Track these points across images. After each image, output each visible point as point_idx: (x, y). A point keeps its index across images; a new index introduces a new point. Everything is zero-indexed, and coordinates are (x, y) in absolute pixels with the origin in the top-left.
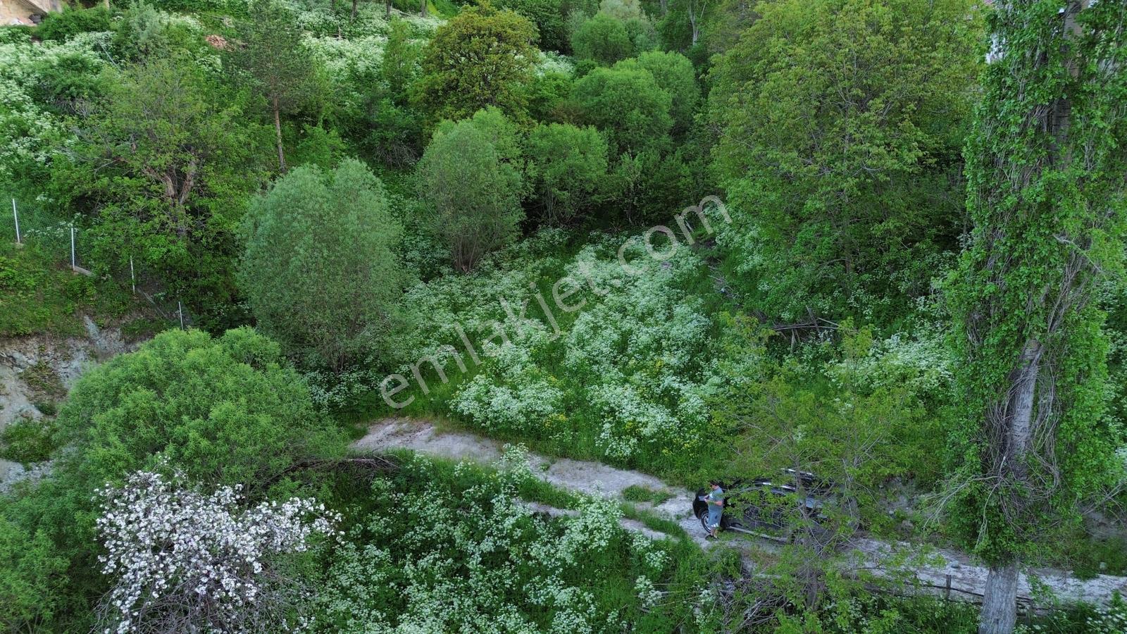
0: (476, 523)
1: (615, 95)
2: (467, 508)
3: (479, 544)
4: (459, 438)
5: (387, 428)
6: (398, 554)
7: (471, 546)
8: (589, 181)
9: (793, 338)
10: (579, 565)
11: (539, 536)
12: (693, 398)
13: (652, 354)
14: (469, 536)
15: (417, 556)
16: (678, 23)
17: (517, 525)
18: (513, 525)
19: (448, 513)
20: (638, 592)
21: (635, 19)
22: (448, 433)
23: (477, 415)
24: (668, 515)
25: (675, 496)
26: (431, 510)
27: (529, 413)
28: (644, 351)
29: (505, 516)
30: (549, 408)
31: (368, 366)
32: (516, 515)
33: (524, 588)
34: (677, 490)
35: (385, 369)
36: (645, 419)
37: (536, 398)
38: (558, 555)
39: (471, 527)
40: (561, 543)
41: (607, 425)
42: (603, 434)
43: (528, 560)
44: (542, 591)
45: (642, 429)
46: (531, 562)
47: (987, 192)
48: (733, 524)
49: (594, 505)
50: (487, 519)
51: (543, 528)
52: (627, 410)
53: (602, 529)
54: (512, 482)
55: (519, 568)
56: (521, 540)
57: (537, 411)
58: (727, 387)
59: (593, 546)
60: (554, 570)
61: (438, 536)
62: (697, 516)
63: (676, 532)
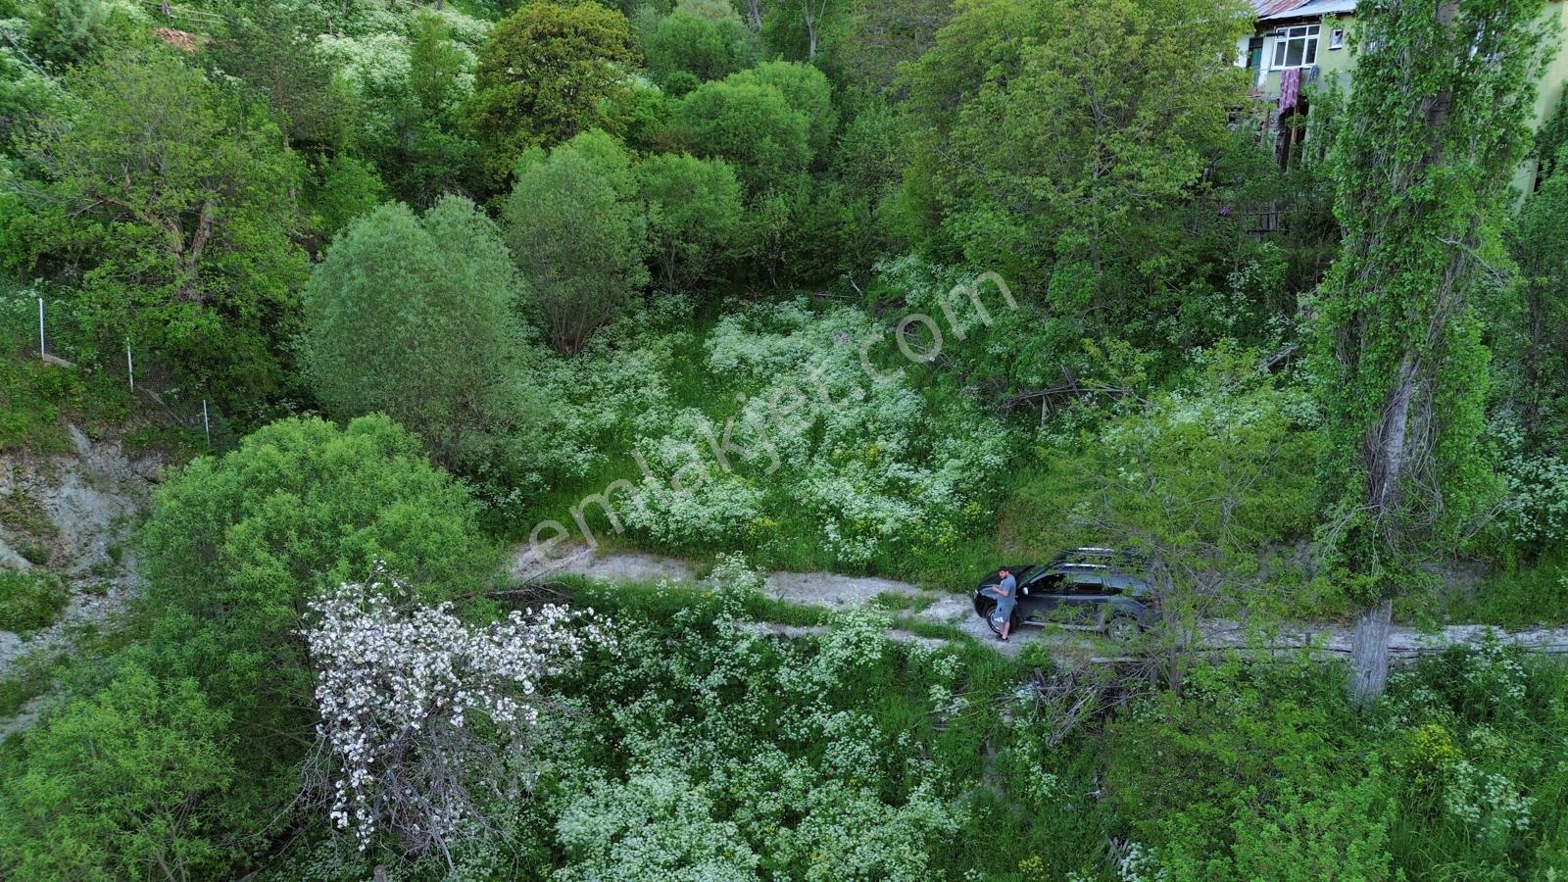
0: (696, 653)
1: (739, 118)
2: (681, 636)
3: (705, 678)
4: (631, 560)
6: (598, 700)
8: (722, 231)
9: (1045, 408)
10: (845, 687)
11: (784, 659)
12: (936, 485)
13: (859, 440)
14: (690, 670)
16: (792, 25)
17: (752, 650)
18: (748, 649)
19: (656, 644)
20: (934, 704)
21: (727, 19)
22: (614, 554)
23: (654, 527)
24: (938, 620)
25: (938, 600)
27: (725, 520)
28: (848, 438)
29: (735, 640)
30: (751, 512)
31: (483, 478)
32: (749, 636)
33: (778, 722)
34: (937, 594)
35: (507, 482)
36: (880, 515)
37: (731, 500)
38: (816, 678)
39: (690, 658)
40: (816, 664)
41: (829, 528)
42: (832, 536)
43: (772, 689)
44: (805, 721)
45: (879, 526)
46: (778, 692)
47: (1359, 196)
48: (1029, 619)
49: (852, 614)
50: (710, 646)
51: (787, 650)
52: (857, 506)
53: (872, 639)
54: (736, 598)
55: (762, 701)
56: (758, 668)
57: (736, 517)
58: (974, 470)
59: (862, 661)
60: (814, 696)
61: (647, 674)
62: (981, 615)
63: (962, 637)
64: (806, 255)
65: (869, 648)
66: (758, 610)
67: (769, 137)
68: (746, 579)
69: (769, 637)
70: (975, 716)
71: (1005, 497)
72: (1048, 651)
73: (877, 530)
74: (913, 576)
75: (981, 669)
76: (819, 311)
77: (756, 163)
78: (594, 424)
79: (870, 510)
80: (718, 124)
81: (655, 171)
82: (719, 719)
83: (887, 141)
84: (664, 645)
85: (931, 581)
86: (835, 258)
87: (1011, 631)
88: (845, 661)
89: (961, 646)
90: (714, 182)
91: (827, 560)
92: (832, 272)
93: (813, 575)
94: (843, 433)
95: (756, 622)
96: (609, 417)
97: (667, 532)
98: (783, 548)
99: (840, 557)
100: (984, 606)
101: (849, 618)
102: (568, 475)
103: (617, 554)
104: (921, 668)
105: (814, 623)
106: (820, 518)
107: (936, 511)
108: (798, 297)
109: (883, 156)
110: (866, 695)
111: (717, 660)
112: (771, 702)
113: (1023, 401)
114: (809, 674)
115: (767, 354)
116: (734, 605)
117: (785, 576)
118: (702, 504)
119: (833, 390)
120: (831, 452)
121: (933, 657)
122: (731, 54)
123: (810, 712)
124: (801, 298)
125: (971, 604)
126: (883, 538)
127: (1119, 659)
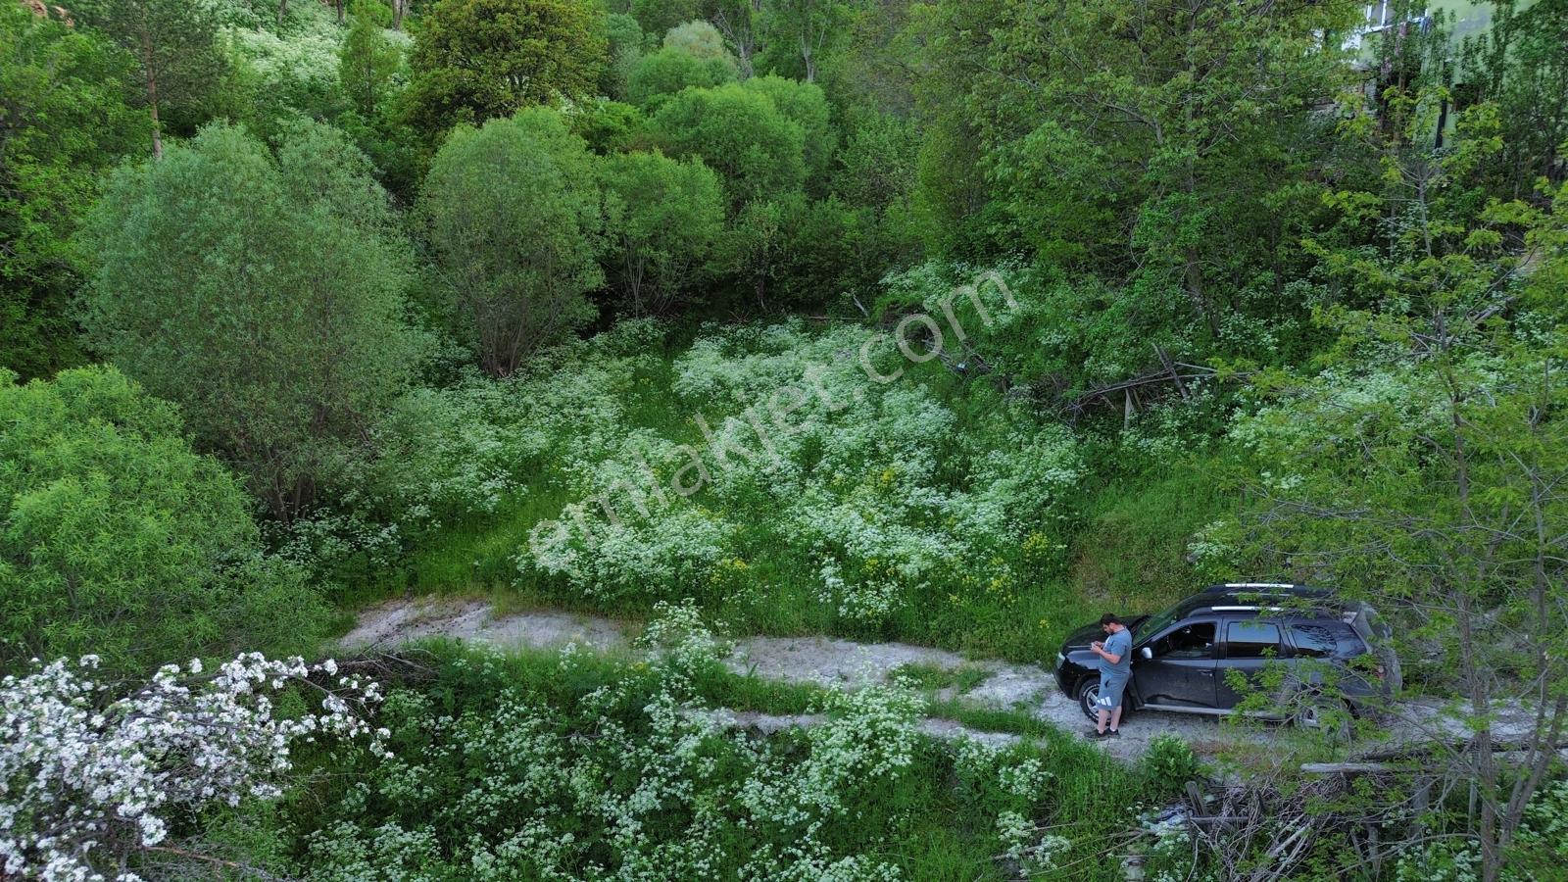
0: (614, 757)
1: (723, 124)
2: (593, 730)
3: (626, 798)
4: (542, 621)
5: (394, 615)
6: (451, 840)
7: (608, 805)
8: (698, 240)
10: (852, 813)
11: (753, 767)
12: (983, 510)
13: (867, 463)
14: (604, 784)
15: (493, 837)
16: (787, 55)
17: (703, 751)
18: (696, 749)
19: (554, 743)
20: (1007, 844)
21: (718, 58)
22: (518, 614)
23: (576, 573)
24: (999, 704)
25: (994, 674)
26: (516, 740)
27: (678, 561)
28: (854, 459)
29: (676, 734)
30: (714, 550)
31: (348, 509)
32: (699, 730)
33: (741, 873)
34: (991, 666)
35: (381, 516)
36: (901, 550)
37: (686, 535)
38: (804, 799)
39: (605, 765)
40: (805, 774)
41: (827, 571)
42: (830, 581)
43: (733, 817)
44: (785, 873)
45: (900, 567)
46: (743, 822)
48: (1153, 700)
49: (863, 692)
50: (637, 746)
51: (759, 751)
52: (867, 539)
53: (895, 733)
54: (684, 672)
55: (718, 837)
56: (711, 782)
57: (692, 557)
58: (1034, 489)
59: (879, 770)
60: (800, 830)
61: (535, 792)
62: (1070, 696)
63: (1042, 729)
64: (800, 271)
65: (891, 747)
66: (716, 690)
67: (756, 147)
68: (699, 644)
69: (732, 732)
70: (1076, 868)
71: (1082, 526)
72: (1197, 751)
73: (897, 573)
74: (953, 639)
75: (1080, 786)
76: (813, 331)
77: (743, 176)
78: (517, 448)
79: (886, 545)
80: (699, 132)
81: (620, 170)
82: (645, 869)
83: (895, 153)
84: (567, 745)
85: (981, 647)
86: (835, 272)
87: (1122, 721)
88: (852, 770)
89: (1042, 744)
90: (690, 185)
91: (824, 618)
92: (832, 290)
93: (804, 640)
94: (846, 455)
95: (712, 709)
96: (537, 440)
97: (594, 581)
98: (759, 600)
99: (843, 611)
100: (1075, 681)
101: (858, 700)
102: (470, 509)
103: (525, 612)
104: (977, 783)
105: (800, 710)
106: (814, 558)
107: (982, 541)
108: (790, 320)
109: (891, 169)
110: (887, 829)
111: (647, 767)
112: (732, 839)
113: (1096, 398)
114: (792, 791)
115: (750, 375)
116: (677, 680)
117: (761, 643)
118: (645, 540)
120: (830, 476)
121: (998, 762)
123: (794, 857)
124: (794, 320)
125: (1050, 679)
126: (906, 584)
127: (1354, 767)
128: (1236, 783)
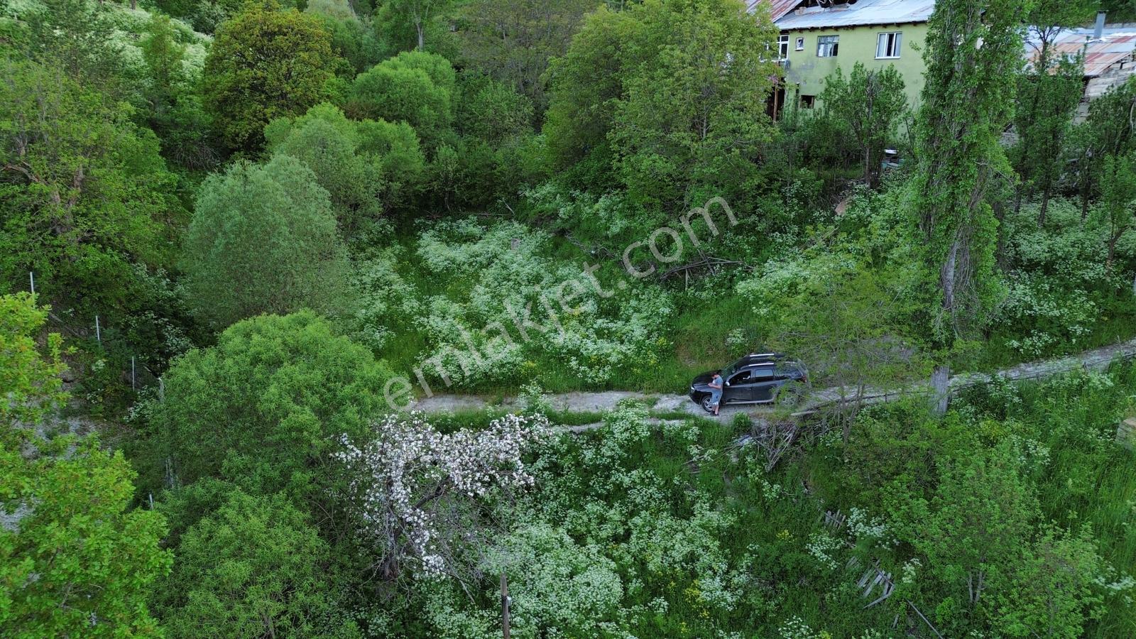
8: (412, 172)
12: (636, 329)
17: (561, 442)
18: (558, 442)
20: (691, 457)
24: (668, 410)
25: (659, 399)
27: (503, 365)
30: (518, 359)
34: (657, 395)
37: (503, 353)
40: (606, 445)
41: (573, 363)
42: (576, 367)
44: (610, 480)
45: (608, 359)
47: (931, 140)
48: (729, 401)
52: (591, 347)
53: (640, 424)
56: (566, 454)
58: (655, 317)
59: (636, 439)
60: (611, 465)
62: (698, 403)
63: (687, 417)
64: (470, 187)
65: (640, 430)
66: (556, 418)
67: (426, 107)
69: (567, 434)
70: (715, 461)
71: (678, 333)
72: (750, 416)
73: (608, 361)
75: (712, 433)
76: (488, 225)
77: (418, 124)
78: (373, 312)
79: (599, 349)
80: (389, 97)
82: (553, 488)
83: (506, 107)
85: (650, 389)
86: (492, 188)
87: (720, 410)
88: (627, 440)
90: (402, 139)
91: (578, 384)
92: (490, 199)
93: (570, 394)
95: (559, 426)
99: (589, 380)
100: (698, 398)
104: (674, 438)
105: (591, 421)
106: (563, 358)
107: (640, 345)
108: (470, 217)
109: (503, 118)
111: (540, 451)
113: (673, 273)
114: (603, 451)
115: (467, 256)
119: (531, 277)
121: (680, 430)
122: (359, 45)
124: (473, 218)
125: (688, 397)
126: (613, 365)
127: (806, 413)
128: (763, 424)
